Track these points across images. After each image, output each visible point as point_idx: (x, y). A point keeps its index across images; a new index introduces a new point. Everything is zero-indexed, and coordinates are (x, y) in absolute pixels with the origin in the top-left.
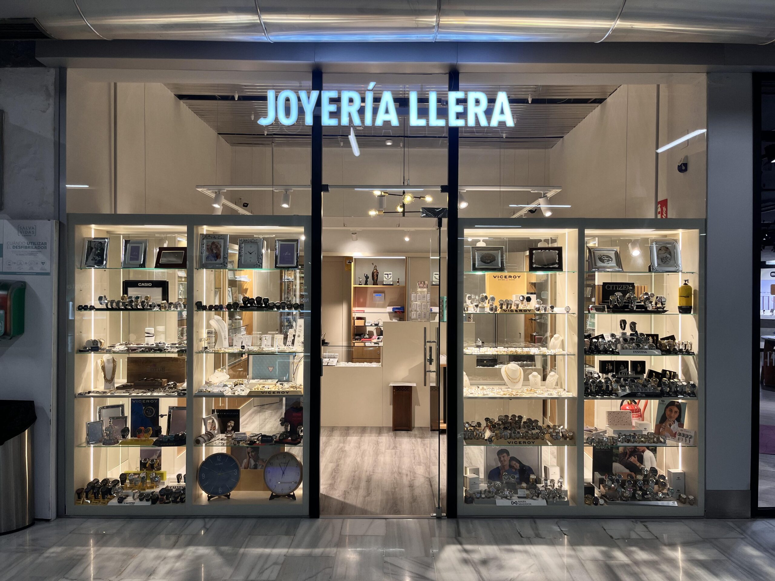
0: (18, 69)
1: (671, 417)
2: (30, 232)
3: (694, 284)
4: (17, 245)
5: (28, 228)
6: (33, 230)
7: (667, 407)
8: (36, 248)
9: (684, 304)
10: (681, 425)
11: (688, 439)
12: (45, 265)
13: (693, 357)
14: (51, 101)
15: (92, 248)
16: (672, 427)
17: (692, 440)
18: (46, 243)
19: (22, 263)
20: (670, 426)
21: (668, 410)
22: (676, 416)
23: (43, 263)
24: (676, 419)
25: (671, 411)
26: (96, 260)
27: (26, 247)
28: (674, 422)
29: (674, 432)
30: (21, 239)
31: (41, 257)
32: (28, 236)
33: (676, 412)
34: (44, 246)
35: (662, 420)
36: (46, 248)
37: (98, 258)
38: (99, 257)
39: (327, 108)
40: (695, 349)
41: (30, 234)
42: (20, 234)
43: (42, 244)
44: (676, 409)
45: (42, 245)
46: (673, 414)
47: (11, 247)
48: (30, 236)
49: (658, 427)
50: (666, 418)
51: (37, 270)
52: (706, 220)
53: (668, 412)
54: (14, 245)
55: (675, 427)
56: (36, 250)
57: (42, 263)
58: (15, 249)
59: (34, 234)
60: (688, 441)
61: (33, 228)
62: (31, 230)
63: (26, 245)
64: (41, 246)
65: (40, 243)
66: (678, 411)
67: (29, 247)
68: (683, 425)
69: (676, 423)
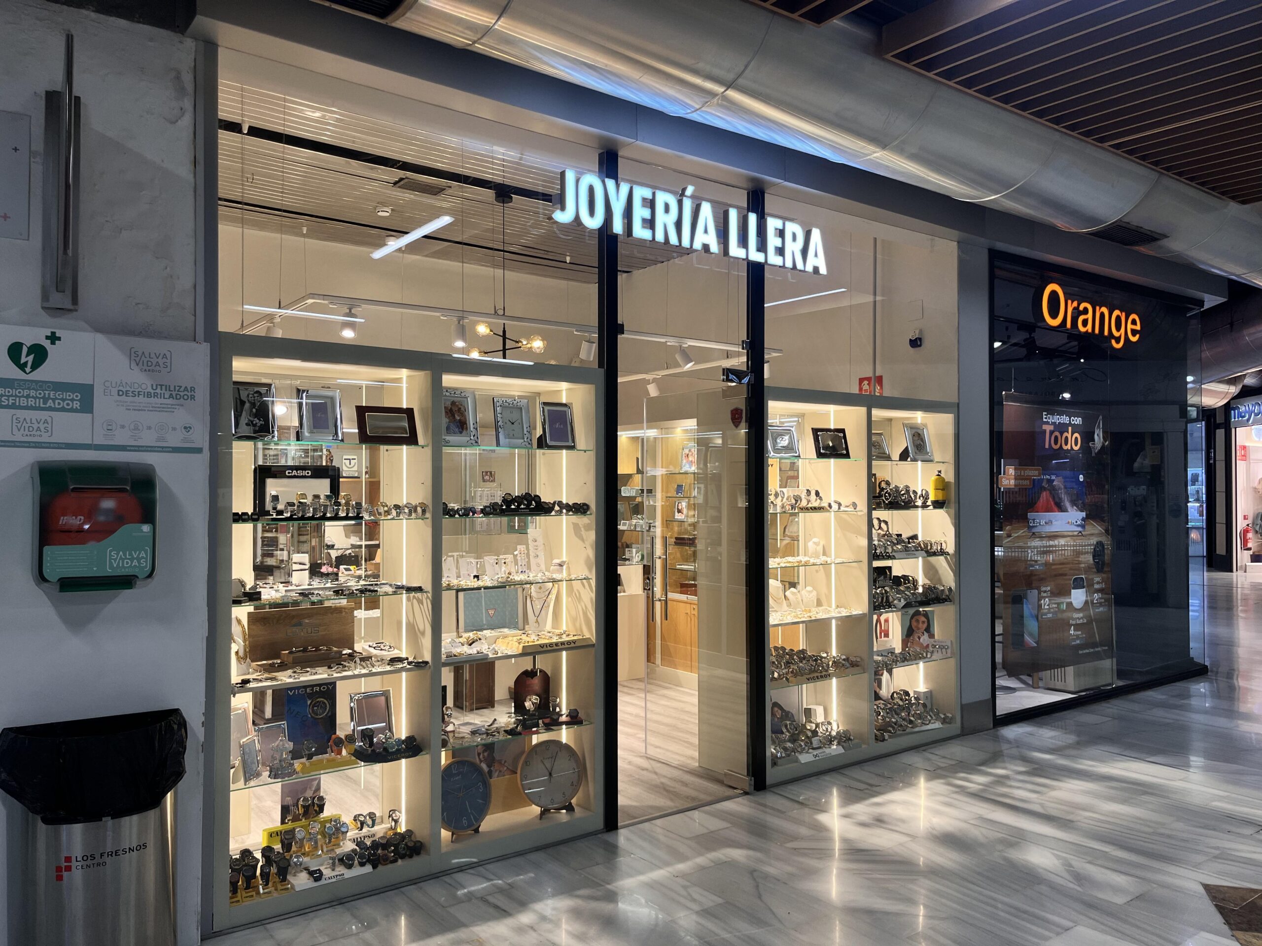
0: (112, 19)
1: (918, 629)
2: (158, 364)
3: (949, 475)
4: (128, 388)
5: (153, 355)
6: (165, 360)
7: (912, 618)
8: (171, 396)
9: (940, 498)
10: (932, 636)
11: (944, 650)
12: (191, 431)
13: (946, 558)
14: (188, 104)
15: (243, 403)
16: (921, 640)
17: (949, 651)
18: (193, 389)
19: (141, 427)
20: (919, 638)
21: (913, 621)
22: (925, 625)
23: (187, 429)
24: (925, 630)
25: (918, 621)
26: (255, 425)
27: (149, 395)
28: (923, 633)
29: (925, 645)
30: (139, 379)
31: (181, 416)
32: (153, 371)
33: (923, 622)
34: (189, 394)
35: (909, 633)
36: (193, 398)
37: (259, 422)
38: (260, 420)
39: (640, 213)
40: (950, 548)
41: (158, 368)
42: (133, 365)
43: (186, 389)
44: (923, 619)
45: (186, 393)
46: (921, 625)
47: (114, 392)
48: (160, 371)
49: (905, 643)
50: (913, 631)
51: (175, 440)
52: (958, 404)
53: (914, 624)
54: (121, 388)
55: (925, 639)
56: (170, 401)
57: (185, 428)
58: (124, 398)
59: (168, 369)
60: (944, 653)
61: (165, 356)
62: (161, 361)
63: (150, 389)
64: (182, 394)
65: (181, 387)
66: (926, 620)
67: (156, 395)
68: (934, 635)
69: (926, 634)
